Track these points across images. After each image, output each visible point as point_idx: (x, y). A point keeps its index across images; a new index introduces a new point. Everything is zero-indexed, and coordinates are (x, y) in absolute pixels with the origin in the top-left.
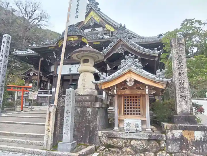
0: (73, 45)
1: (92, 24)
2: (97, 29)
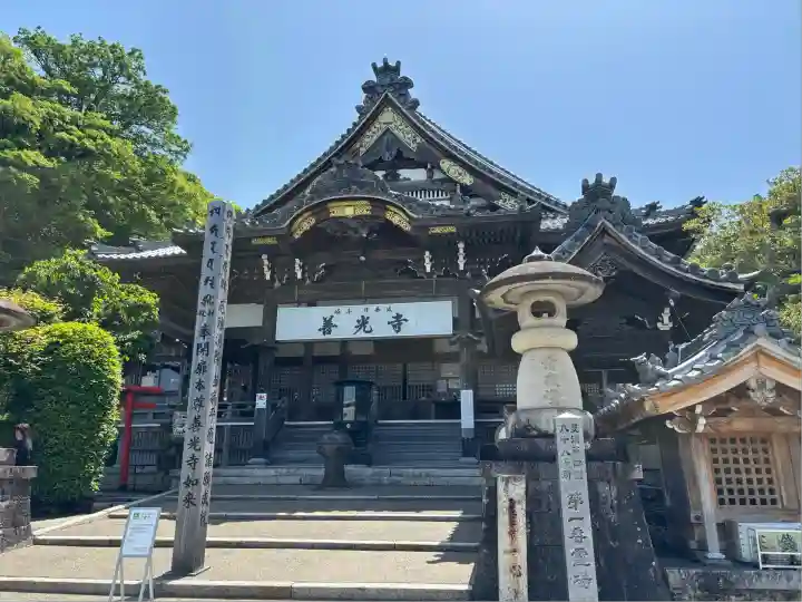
0: (350, 233)
1: (387, 157)
2: (404, 173)
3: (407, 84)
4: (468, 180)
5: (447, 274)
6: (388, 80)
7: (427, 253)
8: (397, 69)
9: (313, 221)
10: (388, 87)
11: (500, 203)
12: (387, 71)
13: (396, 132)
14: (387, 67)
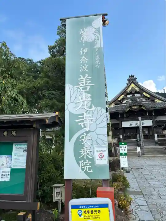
0: (136, 110)
1: (133, 92)
2: (136, 95)
3: (136, 79)
4: (149, 96)
5: (150, 115)
6: (132, 78)
7: (147, 113)
8: (133, 76)
9: (129, 109)
10: (132, 80)
11: (155, 100)
13: (134, 88)
14: (132, 76)
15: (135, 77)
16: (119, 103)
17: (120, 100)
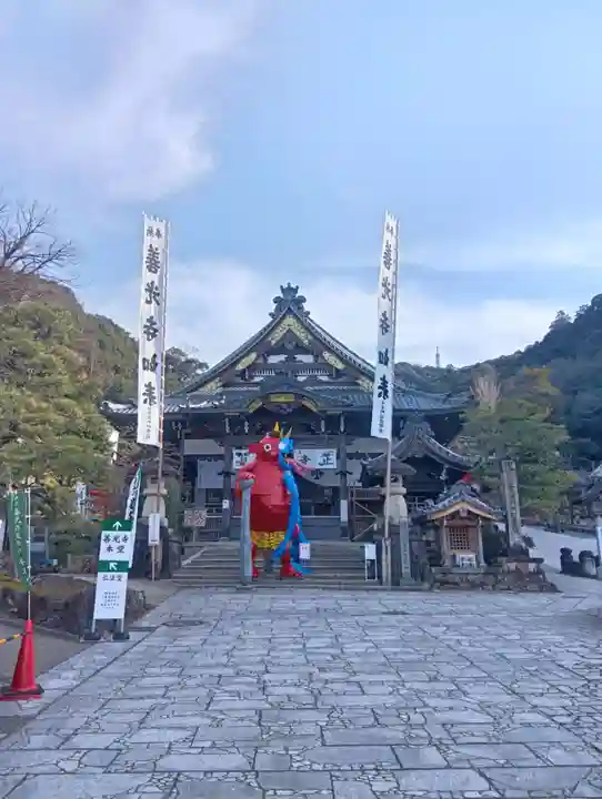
2: (299, 357)
3: (303, 300)
4: (340, 365)
5: (332, 433)
6: (290, 298)
7: (323, 422)
8: (296, 290)
9: (261, 404)
10: (290, 303)
11: (360, 382)
12: (289, 291)
13: (295, 331)
14: (289, 288)
15: (299, 294)
16: (240, 380)
17: (244, 371)
